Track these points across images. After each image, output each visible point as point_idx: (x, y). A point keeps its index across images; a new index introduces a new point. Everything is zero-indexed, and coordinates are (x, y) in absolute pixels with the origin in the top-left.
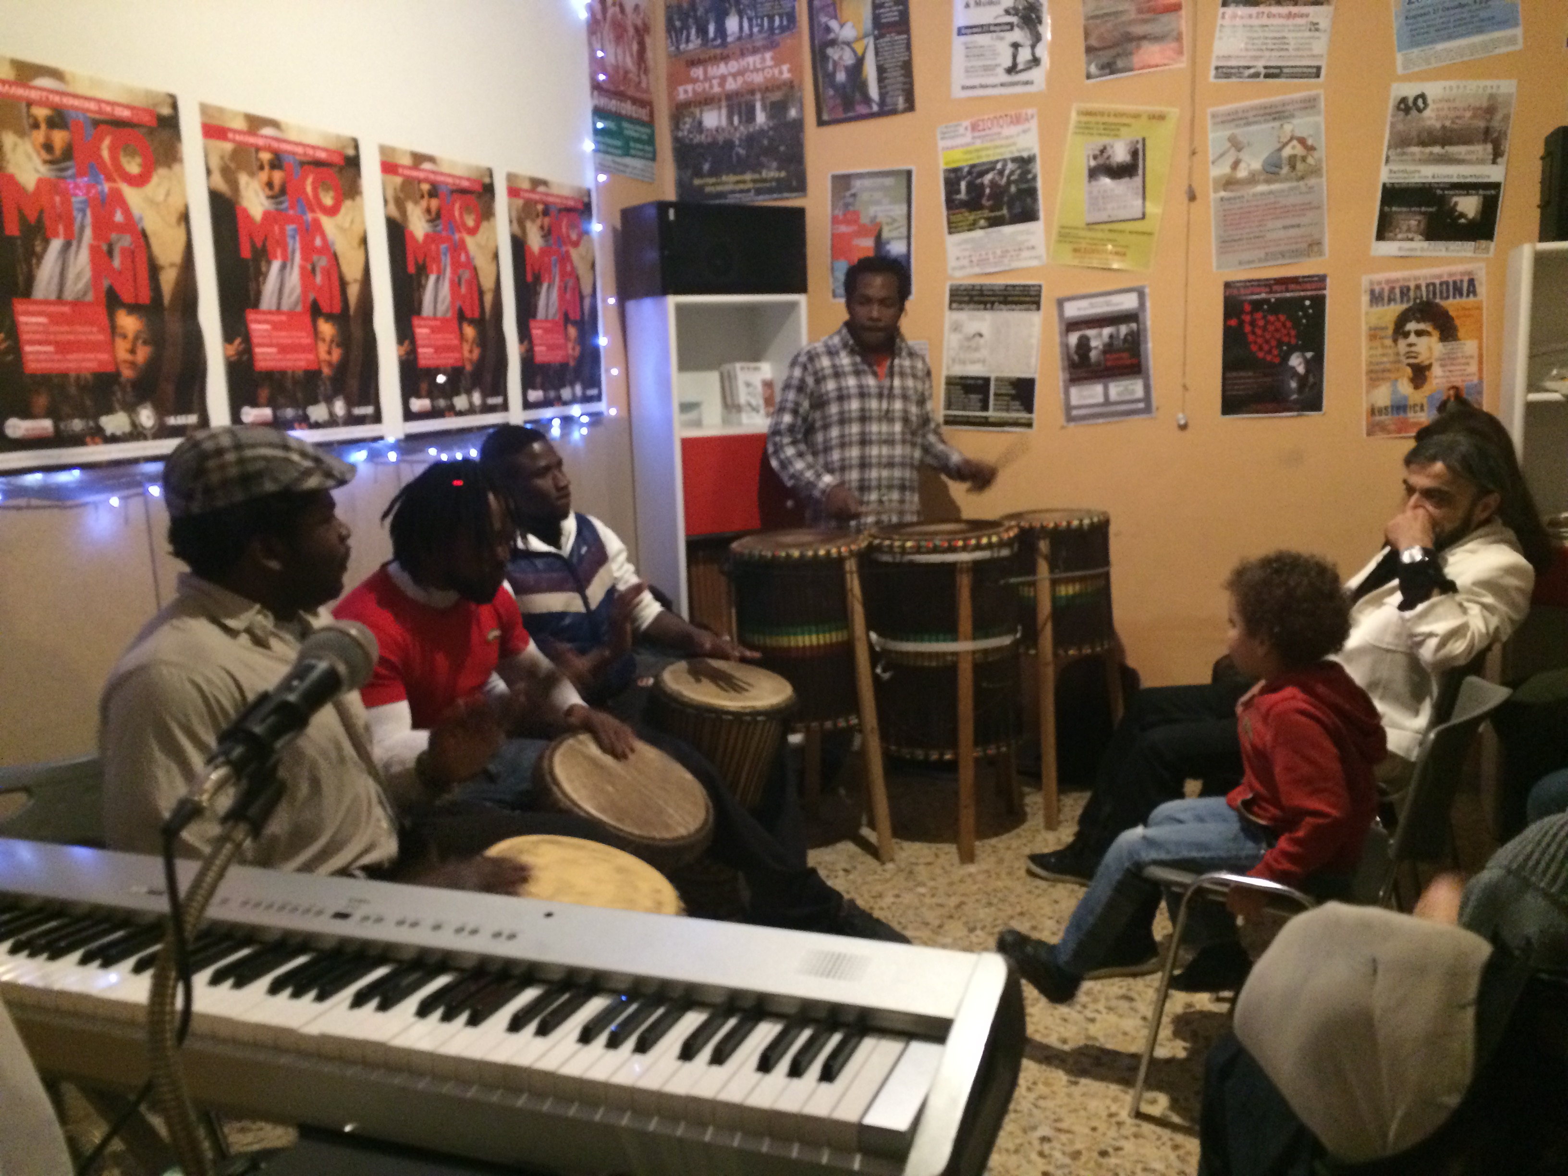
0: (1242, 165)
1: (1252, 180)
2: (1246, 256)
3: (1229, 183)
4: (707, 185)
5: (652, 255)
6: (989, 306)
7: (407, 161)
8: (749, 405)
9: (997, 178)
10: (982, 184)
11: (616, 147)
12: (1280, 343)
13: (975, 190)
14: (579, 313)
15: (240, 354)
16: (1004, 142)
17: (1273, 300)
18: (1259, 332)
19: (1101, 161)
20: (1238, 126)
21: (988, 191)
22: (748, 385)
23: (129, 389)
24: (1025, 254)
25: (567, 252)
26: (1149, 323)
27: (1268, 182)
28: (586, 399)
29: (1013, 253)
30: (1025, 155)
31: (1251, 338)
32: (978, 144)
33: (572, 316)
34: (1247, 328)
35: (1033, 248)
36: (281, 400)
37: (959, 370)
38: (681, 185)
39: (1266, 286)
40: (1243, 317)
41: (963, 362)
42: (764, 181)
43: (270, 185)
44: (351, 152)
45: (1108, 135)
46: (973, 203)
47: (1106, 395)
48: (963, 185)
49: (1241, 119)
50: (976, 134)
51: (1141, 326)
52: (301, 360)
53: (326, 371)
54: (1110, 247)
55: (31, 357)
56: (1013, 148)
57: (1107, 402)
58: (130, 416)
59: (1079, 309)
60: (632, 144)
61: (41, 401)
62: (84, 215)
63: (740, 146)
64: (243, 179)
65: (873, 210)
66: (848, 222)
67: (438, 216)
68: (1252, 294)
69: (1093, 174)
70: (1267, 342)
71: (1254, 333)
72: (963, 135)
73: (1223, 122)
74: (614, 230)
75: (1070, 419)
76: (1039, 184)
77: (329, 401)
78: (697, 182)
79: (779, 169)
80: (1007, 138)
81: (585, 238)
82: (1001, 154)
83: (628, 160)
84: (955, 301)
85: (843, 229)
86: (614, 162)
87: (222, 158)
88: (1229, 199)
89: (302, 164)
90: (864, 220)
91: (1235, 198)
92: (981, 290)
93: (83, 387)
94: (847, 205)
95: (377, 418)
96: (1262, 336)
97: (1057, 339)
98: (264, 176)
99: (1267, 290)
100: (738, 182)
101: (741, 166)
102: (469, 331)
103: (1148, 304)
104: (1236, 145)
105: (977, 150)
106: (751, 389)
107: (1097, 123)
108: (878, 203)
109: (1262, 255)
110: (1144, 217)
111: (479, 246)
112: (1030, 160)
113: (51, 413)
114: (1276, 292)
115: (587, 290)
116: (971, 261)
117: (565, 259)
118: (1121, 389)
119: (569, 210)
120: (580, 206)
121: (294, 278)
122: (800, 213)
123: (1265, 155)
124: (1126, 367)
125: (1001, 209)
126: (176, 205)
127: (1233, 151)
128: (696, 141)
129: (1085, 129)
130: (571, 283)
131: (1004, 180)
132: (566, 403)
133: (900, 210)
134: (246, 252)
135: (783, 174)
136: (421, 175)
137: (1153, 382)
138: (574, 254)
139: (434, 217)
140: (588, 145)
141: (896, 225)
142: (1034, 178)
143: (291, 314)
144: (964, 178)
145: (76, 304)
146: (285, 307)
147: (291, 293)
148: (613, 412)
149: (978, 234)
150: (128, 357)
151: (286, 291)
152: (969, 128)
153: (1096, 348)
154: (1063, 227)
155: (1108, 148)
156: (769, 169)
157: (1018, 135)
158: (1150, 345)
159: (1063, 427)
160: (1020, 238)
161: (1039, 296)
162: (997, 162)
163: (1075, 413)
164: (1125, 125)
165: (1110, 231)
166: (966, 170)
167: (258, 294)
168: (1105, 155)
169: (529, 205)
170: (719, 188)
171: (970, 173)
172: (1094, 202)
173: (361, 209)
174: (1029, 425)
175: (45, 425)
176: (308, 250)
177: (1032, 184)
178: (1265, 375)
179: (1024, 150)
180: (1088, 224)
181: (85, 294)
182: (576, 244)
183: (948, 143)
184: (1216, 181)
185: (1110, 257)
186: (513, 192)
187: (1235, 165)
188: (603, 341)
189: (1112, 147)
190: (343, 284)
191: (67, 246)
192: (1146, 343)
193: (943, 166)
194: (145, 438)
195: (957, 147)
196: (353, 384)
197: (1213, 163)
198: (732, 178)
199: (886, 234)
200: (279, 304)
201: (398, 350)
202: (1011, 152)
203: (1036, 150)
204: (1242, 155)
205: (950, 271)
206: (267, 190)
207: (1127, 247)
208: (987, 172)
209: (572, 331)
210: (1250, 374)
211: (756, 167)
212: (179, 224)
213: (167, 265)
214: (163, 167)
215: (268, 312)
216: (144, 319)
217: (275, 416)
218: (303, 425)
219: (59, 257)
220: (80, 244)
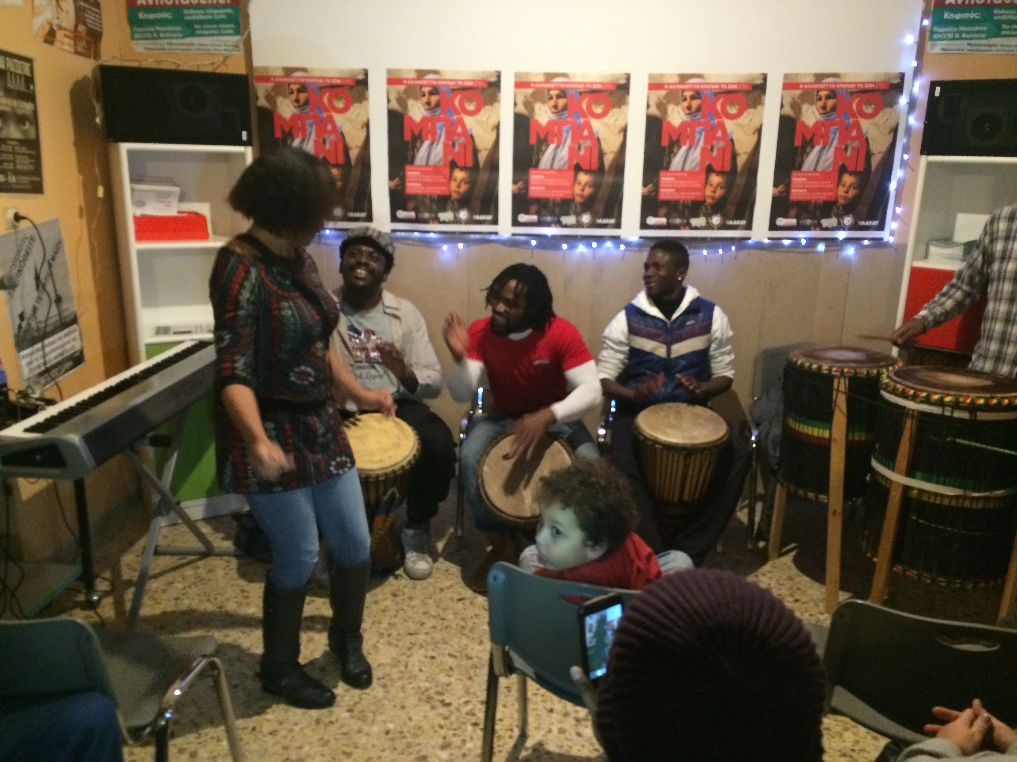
7: (674, 80)
15: (521, 189)
23: (455, 202)
25: (856, 123)
28: (858, 228)
33: (850, 167)
36: (544, 212)
44: (622, 82)
53: (578, 199)
55: (408, 188)
58: (454, 214)
60: (1007, 27)
61: (411, 205)
62: (442, 130)
67: (699, 110)
77: (578, 214)
81: (886, 109)
83: (996, 41)
89: (581, 93)
93: (432, 200)
95: (617, 226)
102: (716, 179)
111: (740, 125)
113: (416, 210)
115: (878, 149)
117: (851, 127)
119: (866, 91)
120: (883, 87)
121: (564, 153)
126: (493, 121)
130: (855, 144)
134: (533, 142)
136: (687, 87)
138: (865, 122)
139: (694, 111)
143: (559, 170)
145: (436, 167)
146: (555, 167)
147: (561, 160)
151: (558, 160)
169: (810, 93)
173: (625, 113)
175: (412, 214)
176: (577, 138)
181: (439, 162)
182: (870, 116)
186: (790, 86)
190: (601, 154)
191: (432, 143)
194: (461, 224)
196: (600, 207)
200: (552, 165)
201: (643, 190)
206: (553, 109)
209: (849, 179)
212: (493, 130)
213: (483, 149)
214: (488, 105)
215: (545, 170)
216: (468, 173)
217: (539, 219)
218: (557, 225)
219: (428, 148)
220: (438, 142)
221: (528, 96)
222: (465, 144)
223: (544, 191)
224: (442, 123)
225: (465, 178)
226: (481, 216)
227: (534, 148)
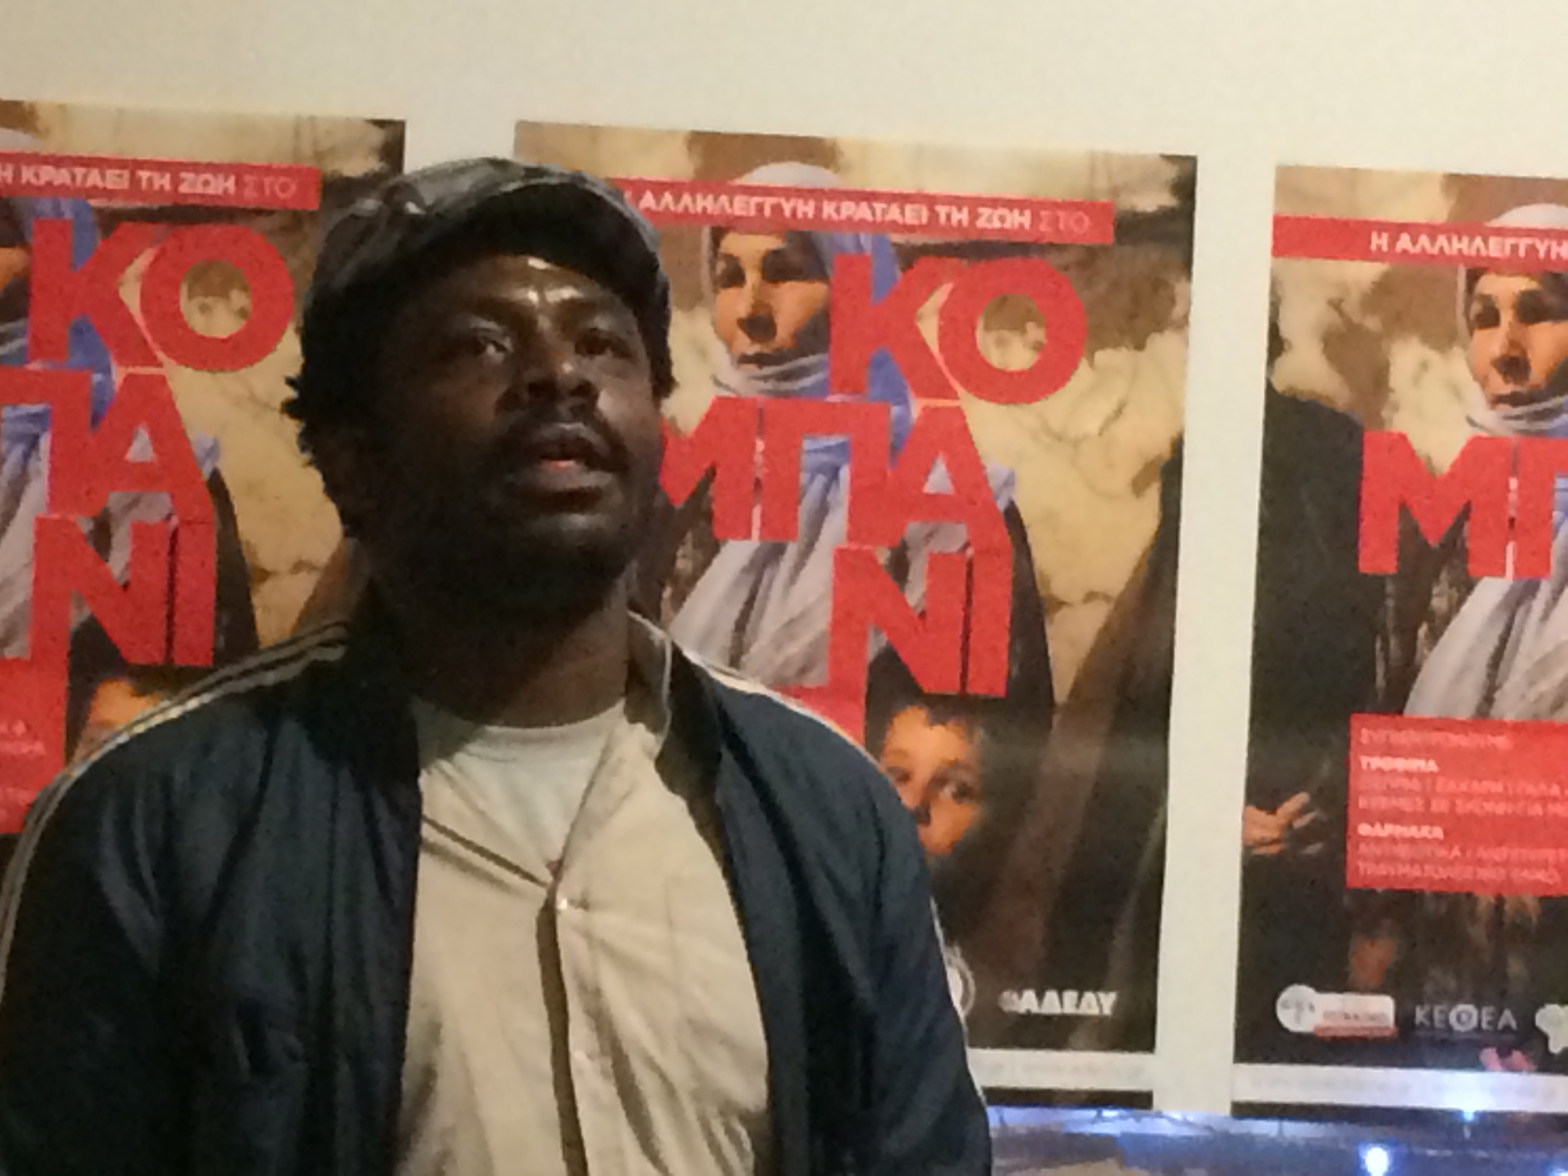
15: (1299, 837)
36: (1440, 978)
87: (1336, 305)
134: (1381, 558)
143: (1531, 729)
147: (1541, 670)
151: (1522, 664)
167: (1408, 672)
200: (1488, 699)
206: (1496, 378)
212: (1138, 486)
213: (1076, 596)
214: (1116, 345)
216: (980, 733)
217: (1404, 1020)
218: (1517, 1056)
219: (737, 583)
220: (809, 547)
221: (1354, 297)
222: (970, 565)
223: (1442, 852)
224: (834, 440)
225: (955, 765)
226: (1051, 996)
227: (1384, 596)
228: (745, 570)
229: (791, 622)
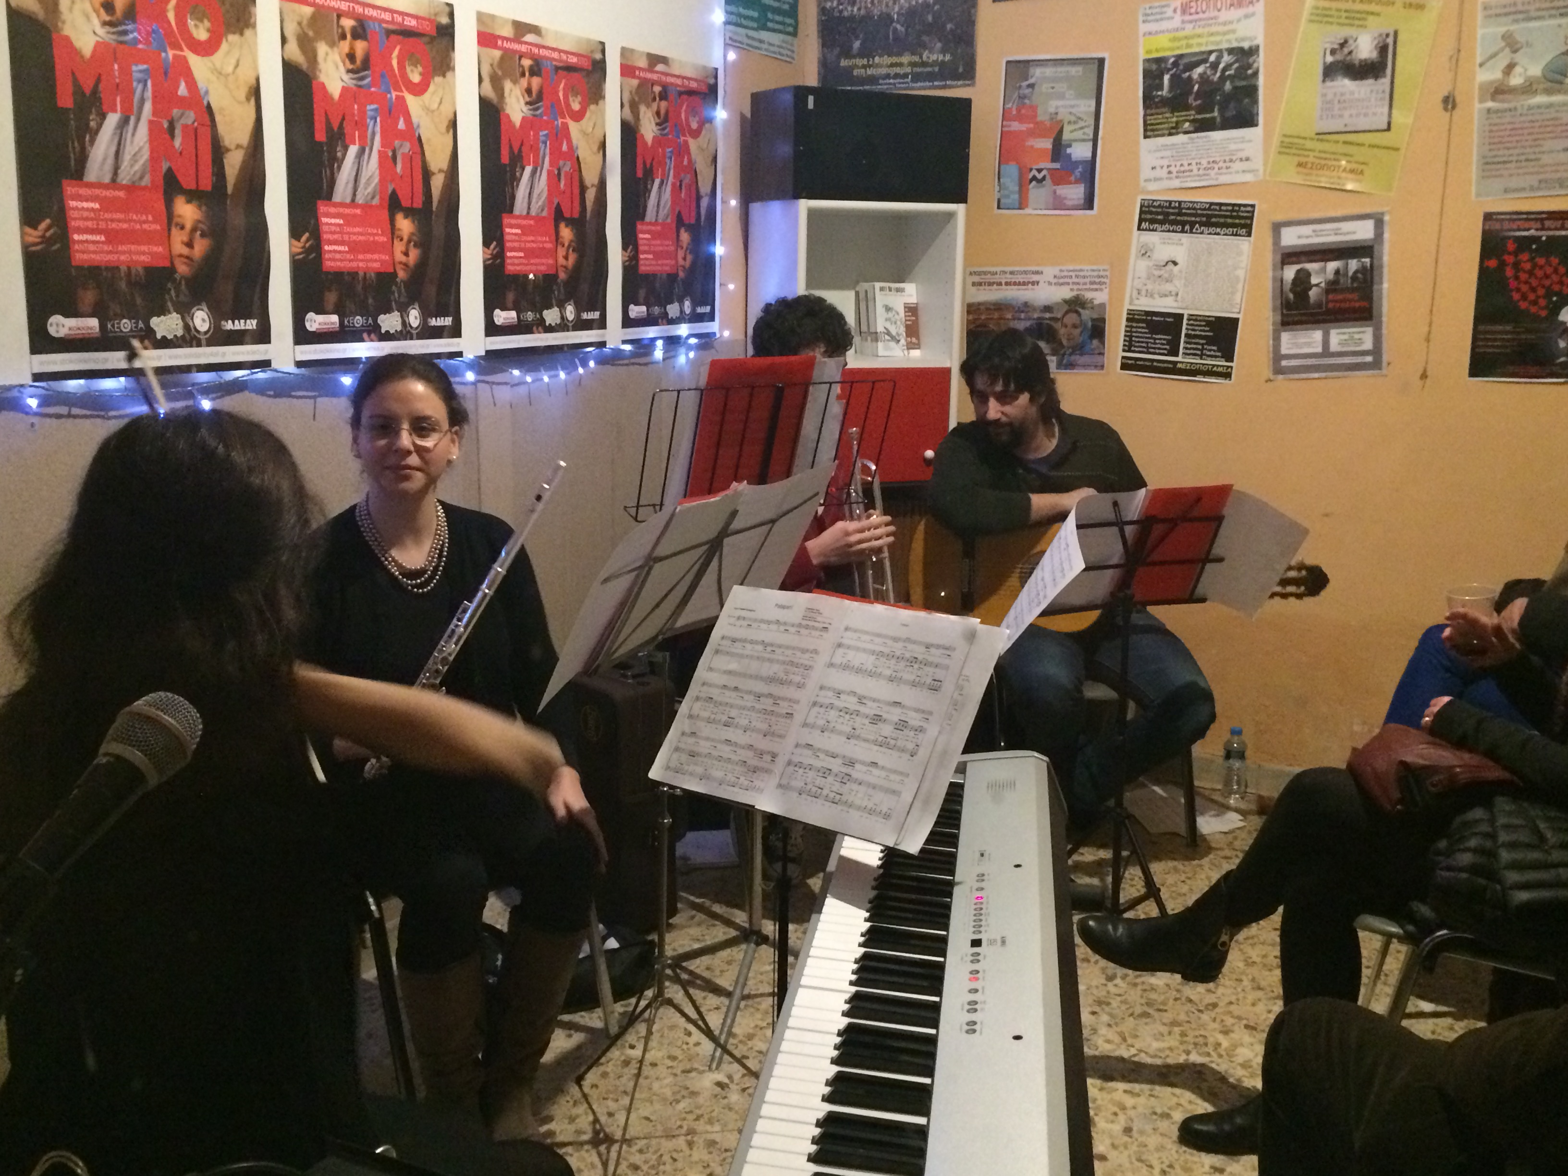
0: (1518, 70)
1: (1529, 88)
2: (1514, 183)
3: (1498, 91)
4: (857, 67)
5: (785, 149)
6: (1187, 227)
7: (507, 31)
8: (888, 333)
9: (1209, 72)
10: (1190, 77)
11: (752, 19)
12: (1549, 294)
13: (1181, 85)
14: (694, 214)
15: (307, 251)
16: (1220, 29)
17: (1544, 238)
18: (1523, 276)
19: (1339, 57)
20: (1516, 21)
21: (1196, 87)
22: (888, 309)
23: (183, 287)
24: (1238, 166)
25: (686, 142)
26: (1386, 258)
27: (1548, 92)
28: (696, 318)
29: (1221, 164)
30: (1246, 45)
31: (1513, 284)
32: (1189, 29)
33: (685, 217)
34: (1509, 272)
35: (1247, 159)
36: (350, 306)
37: (1145, 304)
38: (824, 64)
39: (1536, 220)
40: (1506, 257)
41: (1150, 295)
42: (924, 64)
43: (351, 57)
44: (445, 20)
45: (1352, 25)
46: (1177, 103)
47: (1326, 343)
48: (1166, 78)
49: (1521, 12)
50: (1187, 18)
51: (1375, 261)
52: (376, 261)
53: (402, 274)
54: (1344, 163)
55: (76, 247)
56: (1231, 36)
57: (1326, 352)
58: (183, 319)
59: (1299, 237)
60: (770, 15)
61: (88, 297)
62: (145, 85)
63: (898, 22)
64: (322, 48)
65: (1053, 105)
66: (1020, 118)
67: (540, 97)
68: (1519, 230)
69: (1329, 72)
70: (1533, 290)
71: (1517, 278)
72: (1172, 18)
73: (1497, 15)
74: (743, 117)
75: (1279, 370)
76: (1261, 81)
77: (403, 310)
78: (844, 63)
79: (943, 51)
80: (1225, 24)
81: (707, 125)
82: (1218, 43)
83: (764, 35)
84: (1146, 220)
85: (1015, 126)
86: (748, 36)
87: (300, 24)
88: (1497, 111)
89: (389, 33)
90: (1042, 117)
91: (1505, 111)
92: (1180, 207)
93: (133, 282)
94: (1022, 98)
95: (456, 331)
96: (1526, 283)
97: (1270, 274)
98: (345, 46)
99: (1539, 225)
100: (892, 65)
101: (899, 46)
102: (566, 233)
103: (1386, 235)
104: (1512, 44)
105: (1186, 38)
106: (890, 315)
107: (1338, 10)
108: (1062, 96)
109: (1536, 184)
110: (1389, 128)
111: (585, 134)
112: (1253, 51)
113: (97, 311)
114: (1549, 229)
115: (705, 188)
116: (1170, 172)
117: (683, 151)
118: (1346, 337)
119: (691, 93)
120: (704, 88)
121: (372, 166)
122: (965, 105)
123: (1549, 57)
124: (1355, 310)
125: (1212, 111)
126: (246, 77)
127: (1507, 50)
128: (846, 14)
129: (1321, 16)
130: (687, 179)
131: (1218, 74)
132: (672, 322)
133: (1088, 106)
134: (320, 136)
135: (948, 57)
136: (523, 48)
137: (1384, 331)
138: (693, 144)
139: (534, 99)
140: (718, 16)
141: (1081, 124)
142: (1256, 74)
143: (366, 207)
144: (1169, 70)
145: (131, 188)
146: (360, 200)
147: (368, 183)
148: (726, 334)
149: (1181, 138)
150: (185, 251)
151: (363, 180)
152: (1179, 11)
153: (1317, 285)
154: (1285, 136)
155: (1351, 42)
156: (931, 51)
157: (1239, 20)
158: (1385, 285)
159: (1269, 380)
160: (1233, 147)
161: (1252, 218)
162: (1211, 52)
163: (1284, 363)
164: (1372, 13)
165: (1345, 143)
166: (1172, 60)
167: (332, 183)
168: (1346, 50)
169: (645, 85)
170: (870, 72)
171: (1175, 64)
172: (1327, 107)
173: (452, 89)
174: (1227, 375)
176: (390, 133)
177: (1253, 82)
178: (1528, 331)
179: (1243, 39)
180: (1318, 134)
181: (141, 178)
182: (696, 134)
183: (1152, 27)
184: (1483, 87)
185: (1344, 175)
186: (627, 70)
187: (1509, 68)
188: (719, 250)
189: (1355, 40)
190: (427, 175)
191: (124, 122)
192: (1381, 283)
193: (1142, 55)
194: (199, 345)
195: (1163, 32)
196: (431, 291)
197: (1481, 65)
198: (887, 60)
199: (1066, 136)
200: (354, 195)
201: (484, 252)
202: (1229, 41)
203: (1260, 40)
204: (1518, 57)
205: (1142, 184)
206: (347, 61)
207: (1363, 163)
208: (1197, 64)
209: (685, 237)
210: (1508, 328)
211: (917, 47)
212: (248, 99)
213: (232, 147)
214: (234, 33)
215: (342, 205)
216: (204, 208)
217: (342, 324)
218: (373, 335)
219: (115, 134)
220: (138, 119)
221: (305, 22)
222: (196, 129)
223: (348, 256)
224: (145, 67)
225: (199, 221)
226: (236, 322)
227: (323, 152)
228: (116, 128)
229: (135, 155)
